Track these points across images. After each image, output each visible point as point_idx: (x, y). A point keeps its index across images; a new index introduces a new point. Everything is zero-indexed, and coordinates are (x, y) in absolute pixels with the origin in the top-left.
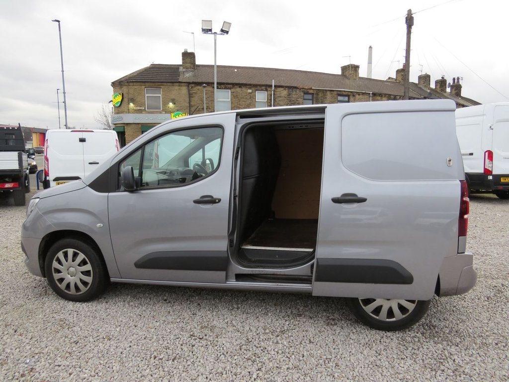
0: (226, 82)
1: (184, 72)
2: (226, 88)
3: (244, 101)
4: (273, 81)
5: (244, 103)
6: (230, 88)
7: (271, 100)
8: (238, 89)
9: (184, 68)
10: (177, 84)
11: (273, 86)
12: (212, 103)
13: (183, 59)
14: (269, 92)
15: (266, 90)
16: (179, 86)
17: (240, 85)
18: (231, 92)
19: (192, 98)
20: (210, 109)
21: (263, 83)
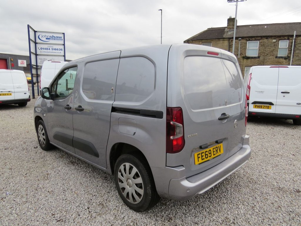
0: (256, 35)
1: (228, 31)
2: (256, 40)
3: (269, 48)
4: (295, 32)
5: (268, 49)
6: (259, 40)
7: (292, 46)
8: (265, 40)
9: (228, 29)
10: (222, 40)
11: (295, 36)
12: (244, 51)
13: (228, 23)
14: (291, 41)
15: (288, 39)
16: (223, 41)
17: (267, 37)
18: (260, 43)
19: (231, 48)
20: (243, 54)
21: (286, 34)
